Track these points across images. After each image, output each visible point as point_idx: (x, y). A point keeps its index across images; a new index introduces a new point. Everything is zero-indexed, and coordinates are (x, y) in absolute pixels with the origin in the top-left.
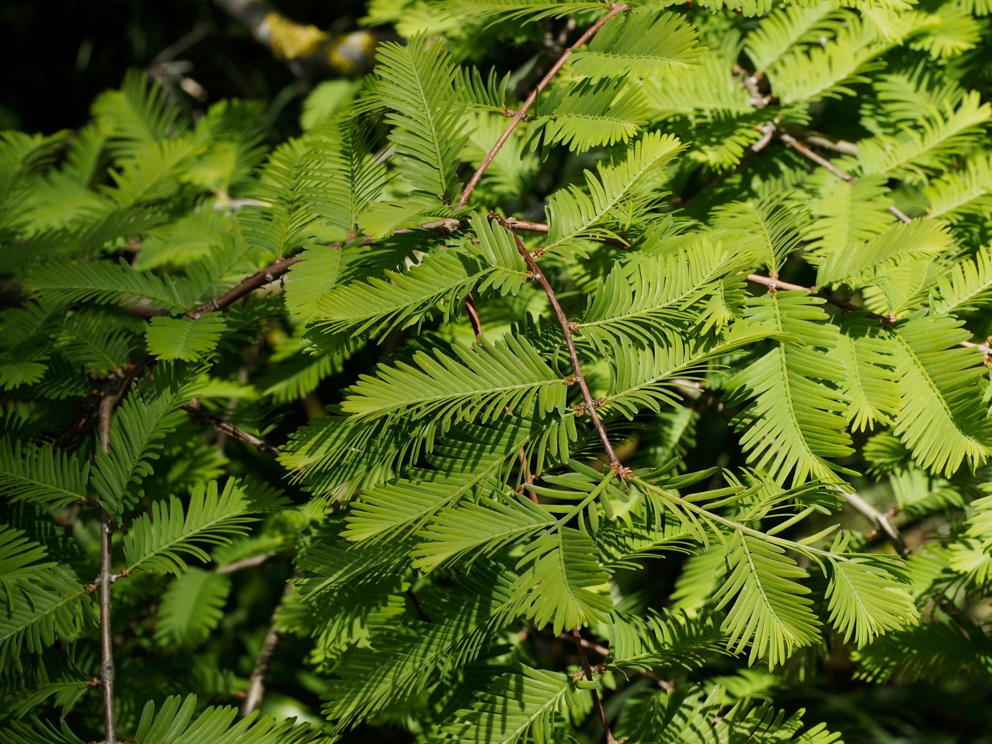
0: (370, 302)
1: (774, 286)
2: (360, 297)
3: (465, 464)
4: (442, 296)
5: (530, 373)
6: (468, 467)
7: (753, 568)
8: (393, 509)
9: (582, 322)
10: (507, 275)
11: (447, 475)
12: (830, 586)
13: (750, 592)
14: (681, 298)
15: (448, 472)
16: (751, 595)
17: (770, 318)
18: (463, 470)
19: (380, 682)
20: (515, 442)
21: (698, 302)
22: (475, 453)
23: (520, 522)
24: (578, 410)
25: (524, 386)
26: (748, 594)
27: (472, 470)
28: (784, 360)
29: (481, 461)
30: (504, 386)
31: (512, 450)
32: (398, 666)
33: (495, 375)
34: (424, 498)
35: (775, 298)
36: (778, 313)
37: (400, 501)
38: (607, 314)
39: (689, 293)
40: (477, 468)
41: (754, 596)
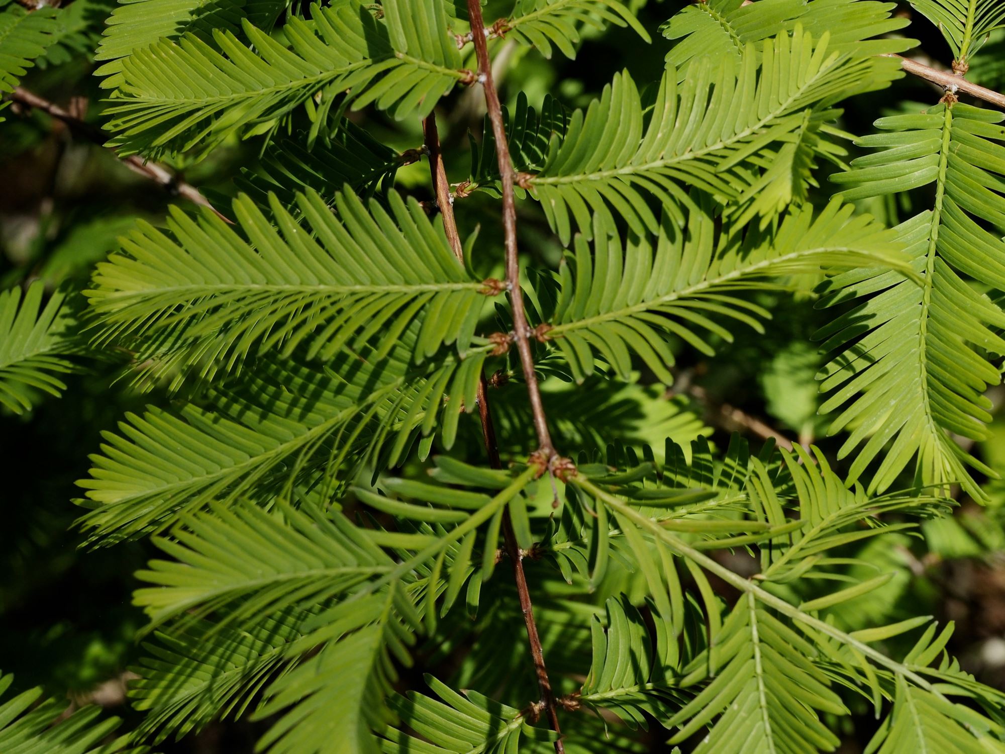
0: (205, 77)
1: (954, 89)
2: (191, 65)
3: (294, 403)
4: (322, 88)
5: (421, 266)
6: (297, 411)
7: (759, 670)
8: (167, 459)
9: (543, 175)
10: (422, 74)
11: (263, 417)
12: (881, 732)
13: (743, 714)
14: (729, 142)
15: (267, 410)
16: (744, 720)
17: (928, 153)
18: (288, 413)
19: (190, 676)
20: (379, 384)
21: (756, 154)
22: (312, 387)
23: (330, 558)
24: (498, 344)
25: (404, 289)
26: (738, 719)
27: (302, 418)
28: (935, 236)
29: (319, 405)
30: (373, 282)
31: (371, 398)
32: (227, 649)
33: (359, 261)
34: (222, 452)
35: (949, 114)
36: (946, 144)
37: (179, 447)
38: (591, 163)
39: (747, 132)
40: (311, 415)
41: (748, 722)
